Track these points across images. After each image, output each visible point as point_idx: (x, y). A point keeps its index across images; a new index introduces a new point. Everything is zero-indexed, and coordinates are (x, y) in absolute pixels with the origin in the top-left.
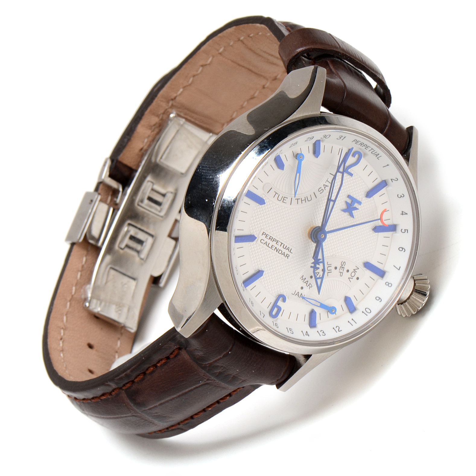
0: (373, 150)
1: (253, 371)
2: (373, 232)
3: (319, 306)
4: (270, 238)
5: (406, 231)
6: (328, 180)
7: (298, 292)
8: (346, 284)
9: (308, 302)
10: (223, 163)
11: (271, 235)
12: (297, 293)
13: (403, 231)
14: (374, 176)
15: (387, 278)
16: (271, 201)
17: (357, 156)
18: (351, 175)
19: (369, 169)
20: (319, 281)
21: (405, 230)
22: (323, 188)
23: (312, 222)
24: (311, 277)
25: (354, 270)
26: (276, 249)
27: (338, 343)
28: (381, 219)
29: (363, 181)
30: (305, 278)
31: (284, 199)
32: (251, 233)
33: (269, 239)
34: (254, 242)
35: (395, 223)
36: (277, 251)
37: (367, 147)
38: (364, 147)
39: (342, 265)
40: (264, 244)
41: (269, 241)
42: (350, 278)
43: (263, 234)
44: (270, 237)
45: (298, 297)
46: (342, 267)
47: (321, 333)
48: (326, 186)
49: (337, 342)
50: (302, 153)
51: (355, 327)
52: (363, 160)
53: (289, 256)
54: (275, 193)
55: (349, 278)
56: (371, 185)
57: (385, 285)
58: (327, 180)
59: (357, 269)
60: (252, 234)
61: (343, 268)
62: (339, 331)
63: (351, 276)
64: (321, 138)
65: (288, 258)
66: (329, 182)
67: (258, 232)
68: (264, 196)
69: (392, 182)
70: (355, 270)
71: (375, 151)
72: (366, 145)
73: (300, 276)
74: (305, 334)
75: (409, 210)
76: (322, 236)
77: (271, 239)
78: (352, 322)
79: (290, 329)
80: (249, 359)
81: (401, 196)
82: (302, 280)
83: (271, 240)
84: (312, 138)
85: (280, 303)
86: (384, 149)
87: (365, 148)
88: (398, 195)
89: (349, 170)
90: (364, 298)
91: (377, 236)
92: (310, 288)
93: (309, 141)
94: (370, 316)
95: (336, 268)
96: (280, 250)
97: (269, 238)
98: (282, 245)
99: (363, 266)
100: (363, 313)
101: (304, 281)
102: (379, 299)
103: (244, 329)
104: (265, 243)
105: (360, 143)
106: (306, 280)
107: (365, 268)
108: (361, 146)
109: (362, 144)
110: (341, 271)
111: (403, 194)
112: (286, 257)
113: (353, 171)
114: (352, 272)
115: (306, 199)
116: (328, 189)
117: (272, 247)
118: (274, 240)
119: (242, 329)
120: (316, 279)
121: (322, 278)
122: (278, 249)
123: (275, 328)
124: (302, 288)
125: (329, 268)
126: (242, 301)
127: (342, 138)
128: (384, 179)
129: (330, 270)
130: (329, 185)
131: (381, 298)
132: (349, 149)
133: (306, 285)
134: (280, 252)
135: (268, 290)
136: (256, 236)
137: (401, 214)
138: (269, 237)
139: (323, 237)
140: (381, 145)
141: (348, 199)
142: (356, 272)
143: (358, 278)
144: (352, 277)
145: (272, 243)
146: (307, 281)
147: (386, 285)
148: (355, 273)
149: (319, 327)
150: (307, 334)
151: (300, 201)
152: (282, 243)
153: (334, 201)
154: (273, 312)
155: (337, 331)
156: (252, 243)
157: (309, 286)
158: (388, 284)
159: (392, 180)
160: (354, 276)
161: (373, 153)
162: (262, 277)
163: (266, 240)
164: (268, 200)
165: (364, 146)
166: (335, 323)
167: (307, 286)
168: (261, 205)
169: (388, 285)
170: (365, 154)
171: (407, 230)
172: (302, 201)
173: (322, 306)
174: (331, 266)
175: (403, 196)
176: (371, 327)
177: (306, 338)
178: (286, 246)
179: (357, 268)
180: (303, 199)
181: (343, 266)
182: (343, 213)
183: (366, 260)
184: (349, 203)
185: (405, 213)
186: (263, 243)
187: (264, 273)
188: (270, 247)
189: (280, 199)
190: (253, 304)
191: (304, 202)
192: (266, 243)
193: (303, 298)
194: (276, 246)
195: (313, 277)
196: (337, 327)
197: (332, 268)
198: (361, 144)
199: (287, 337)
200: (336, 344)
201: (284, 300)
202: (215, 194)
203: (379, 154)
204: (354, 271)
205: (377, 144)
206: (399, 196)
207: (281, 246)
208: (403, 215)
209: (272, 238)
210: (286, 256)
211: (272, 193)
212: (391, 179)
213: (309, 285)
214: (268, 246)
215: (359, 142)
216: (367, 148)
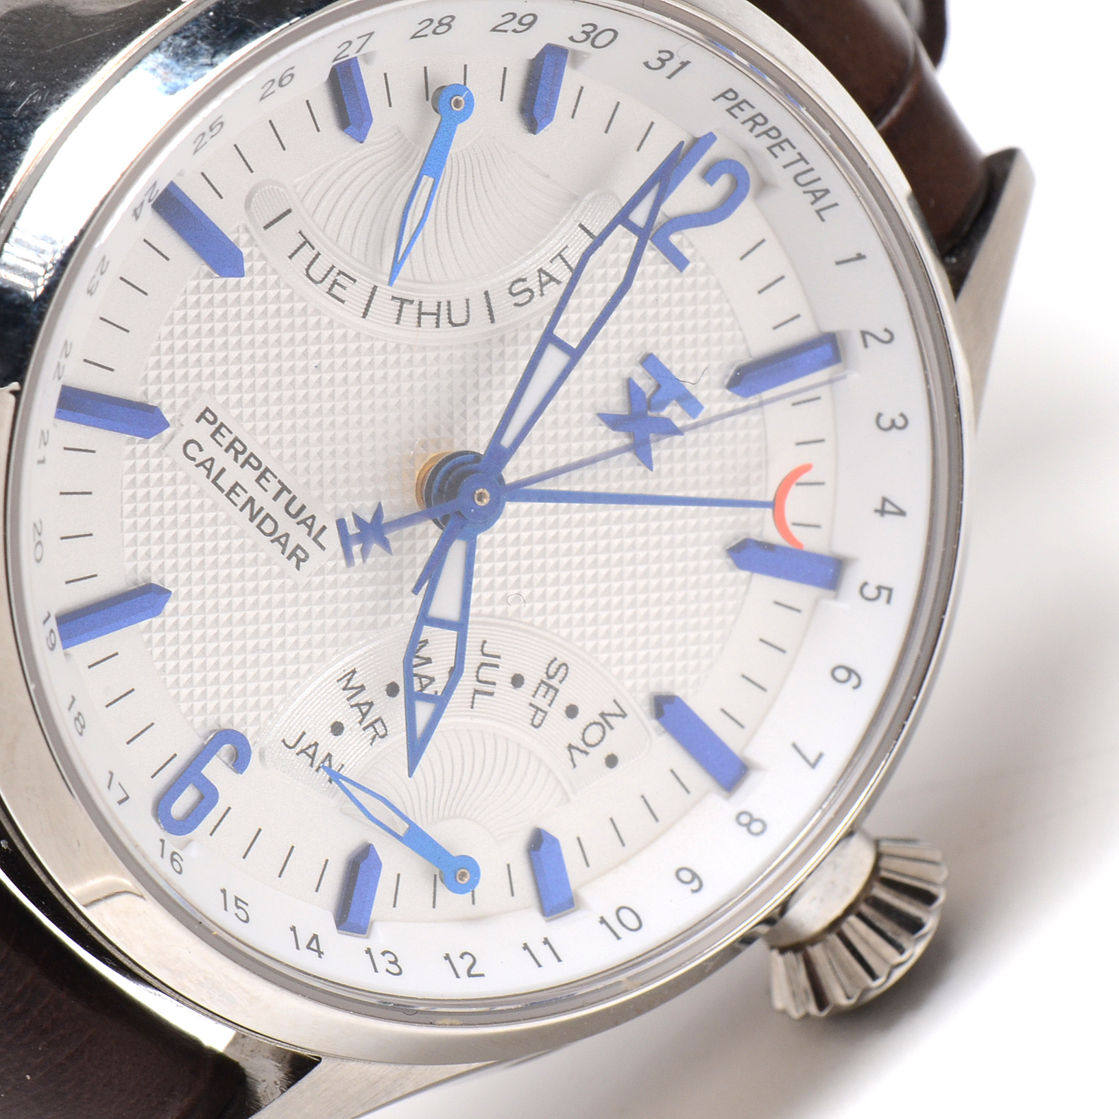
0: (801, 167)
1: (28, 1077)
2: (730, 561)
3: (401, 833)
4: (231, 446)
5: (885, 593)
6: (565, 254)
7: (316, 744)
8: (550, 771)
9: (353, 806)
10: (86, 34)
11: (237, 433)
12: (310, 746)
13: (871, 591)
14: (786, 299)
15: (751, 795)
16: (274, 272)
17: (723, 183)
18: (679, 261)
19: (770, 261)
20: (423, 711)
21: (879, 588)
22: (533, 283)
23: (451, 430)
24: (392, 690)
25: (602, 715)
26: (249, 506)
27: (452, 1025)
28: (776, 505)
29: (732, 310)
30: (362, 688)
31: (335, 281)
32: (145, 393)
33: (227, 450)
34: (153, 444)
35: (841, 548)
36: (252, 519)
37: (779, 142)
38: (766, 141)
39: (550, 677)
40: (197, 466)
41: (224, 460)
42: (578, 749)
43: (202, 416)
44: (236, 439)
45: (311, 765)
46: (548, 685)
47: (382, 963)
48: (552, 279)
49: (447, 1021)
50: (467, 86)
51: (551, 975)
52: (747, 209)
53: (307, 556)
54: (302, 240)
55: (570, 747)
56: (764, 342)
57: (735, 824)
58: (560, 255)
59: (615, 715)
60: (150, 404)
61: (551, 692)
62: (470, 975)
63: (583, 740)
64: (571, 39)
65: (298, 567)
66: (565, 262)
67: (180, 402)
68: (244, 238)
69: (866, 345)
70: (609, 718)
71: (812, 169)
72: (773, 133)
73: (340, 666)
74: (303, 944)
75: (915, 497)
76: (481, 497)
77: (237, 453)
78: (543, 953)
79: (237, 899)
80: (17, 1008)
81: (893, 422)
82: (345, 689)
83: (236, 459)
84: (525, 21)
85: (217, 770)
86: (858, 170)
87: (770, 149)
88: (879, 415)
89: (675, 239)
90: (624, 862)
91: (743, 588)
92: (378, 740)
93: (510, 33)
94: (633, 945)
95: (517, 681)
96: (268, 516)
97: (225, 445)
98: (285, 497)
99: (646, 708)
100: (604, 925)
101: (353, 702)
102: (692, 879)
103: (20, 846)
104: (202, 464)
105: (749, 112)
106: (361, 698)
107: (655, 723)
108: (751, 130)
109: (760, 120)
110: (541, 702)
111: (902, 415)
112: (289, 558)
113: (691, 245)
114: (591, 724)
115: (441, 314)
116: (554, 292)
117: (232, 490)
118: (252, 460)
119: (11, 843)
120: (412, 698)
121: (440, 702)
122: (261, 509)
123: (164, 866)
124: (337, 729)
125: (486, 674)
126: (32, 687)
127: (672, 66)
128: (829, 327)
129: (486, 682)
130: (565, 276)
131: (702, 877)
132: (696, 141)
133: (360, 722)
134: (268, 526)
135: (173, 692)
136: (168, 417)
137: (876, 511)
138: (230, 438)
139: (486, 501)
140: (843, 145)
141: (640, 369)
142: (612, 728)
143: (612, 761)
144: (587, 745)
145: (235, 473)
146: (366, 703)
147: (740, 824)
148: (604, 732)
149: (382, 935)
150: (314, 945)
151: (410, 311)
152: (284, 488)
153: (575, 355)
154: (175, 799)
155: (462, 971)
156: (140, 445)
157: (371, 729)
158: (749, 822)
159: (868, 338)
160: (596, 745)
161: (802, 180)
162: (156, 621)
163: (211, 449)
164: (259, 265)
165: (766, 133)
166: (459, 939)
167: (365, 724)
168: (222, 275)
169: (748, 825)
170: (765, 186)
171: (890, 590)
172: (420, 313)
173: (416, 839)
174: (497, 666)
175: (900, 422)
176: (626, 991)
177: (305, 960)
178: (303, 508)
179: (618, 711)
180: (429, 307)
181: (552, 682)
182: (603, 429)
183: (665, 686)
184: (644, 394)
185: (894, 510)
186: (194, 459)
187: (169, 606)
188: (222, 491)
189: (317, 272)
190: (83, 727)
191: (428, 321)
192: (207, 465)
193: (335, 777)
194: (254, 490)
195: (401, 695)
196: (466, 957)
197: (502, 676)
198: (752, 119)
199: (211, 926)
200: (444, 1025)
201: (240, 761)
202: (10, 158)
203: (827, 192)
204: (600, 720)
205: (826, 135)
206: (885, 422)
207: (275, 498)
208: (887, 517)
209: (240, 448)
210: (293, 554)
211: (286, 234)
212: (864, 334)
213: (372, 725)
214: (214, 482)
215: (744, 106)
216: (777, 150)
